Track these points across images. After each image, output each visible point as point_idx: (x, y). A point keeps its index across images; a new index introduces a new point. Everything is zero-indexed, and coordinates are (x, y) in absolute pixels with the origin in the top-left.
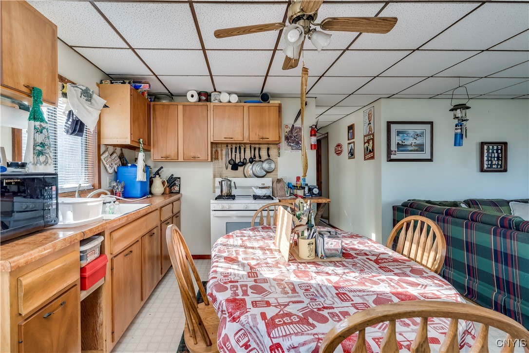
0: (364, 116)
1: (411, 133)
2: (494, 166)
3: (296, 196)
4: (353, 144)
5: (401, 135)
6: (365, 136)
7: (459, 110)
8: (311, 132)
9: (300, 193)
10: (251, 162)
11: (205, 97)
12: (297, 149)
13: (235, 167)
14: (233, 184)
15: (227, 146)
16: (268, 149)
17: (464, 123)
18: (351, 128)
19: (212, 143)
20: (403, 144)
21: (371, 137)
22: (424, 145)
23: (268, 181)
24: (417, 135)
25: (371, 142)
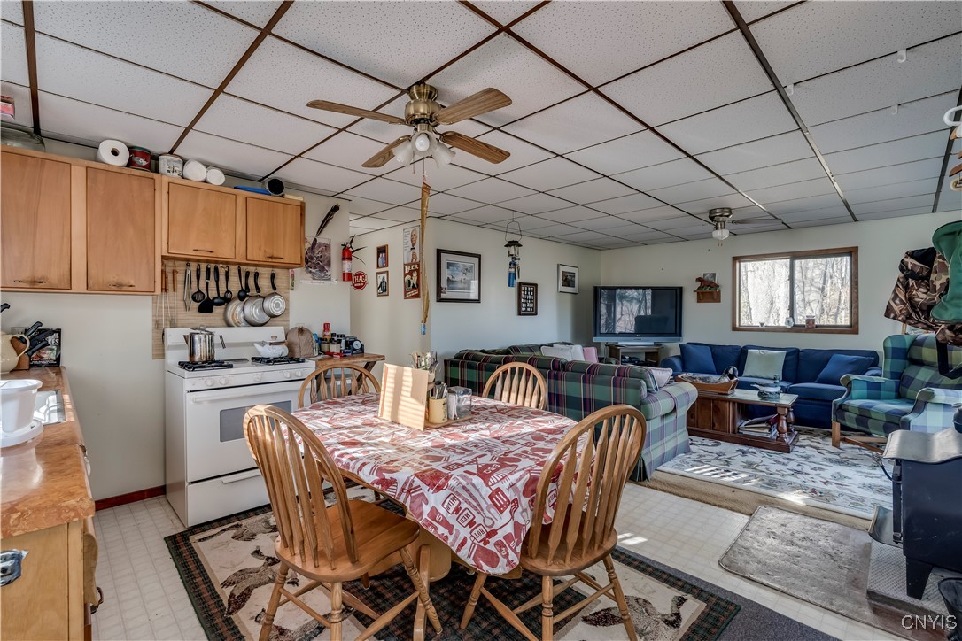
0: (405, 237)
1: (461, 266)
2: (529, 309)
3: (331, 355)
4: (385, 275)
5: (451, 268)
6: (405, 265)
7: (512, 247)
8: (344, 254)
9: (334, 348)
10: (241, 298)
11: (144, 160)
12: (321, 278)
13: (206, 307)
14: (217, 340)
15: (188, 265)
16: (273, 276)
17: (517, 261)
18: (382, 250)
19: (163, 257)
20: (453, 280)
21: (416, 267)
23: (278, 331)
25: (415, 275)
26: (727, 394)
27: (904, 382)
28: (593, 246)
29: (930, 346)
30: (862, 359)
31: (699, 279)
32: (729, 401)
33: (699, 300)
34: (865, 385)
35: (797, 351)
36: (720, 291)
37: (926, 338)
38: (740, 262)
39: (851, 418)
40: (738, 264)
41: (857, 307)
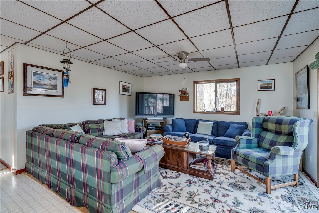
1: (47, 75)
2: (100, 102)
5: (37, 76)
7: (66, 63)
17: (69, 72)
20: (39, 83)
21: (12, 74)
22: (57, 86)
24: (52, 78)
25: (12, 77)
26: (184, 147)
27: (261, 139)
28: (140, 75)
29: (272, 122)
30: (242, 126)
31: (181, 91)
32: (185, 151)
33: (181, 100)
34: (245, 141)
35: (218, 122)
36: (189, 96)
37: (269, 118)
38: (196, 84)
39: (240, 159)
40: (195, 85)
41: (239, 104)
